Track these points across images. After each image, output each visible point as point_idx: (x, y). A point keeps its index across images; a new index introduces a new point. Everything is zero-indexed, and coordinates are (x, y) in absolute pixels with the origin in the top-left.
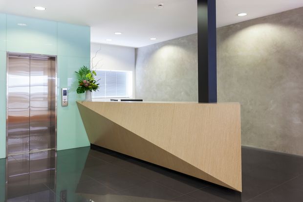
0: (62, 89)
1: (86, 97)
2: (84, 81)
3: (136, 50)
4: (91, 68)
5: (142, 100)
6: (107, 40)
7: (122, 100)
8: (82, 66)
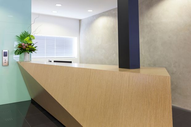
0: (2, 51)
1: (24, 58)
2: (23, 44)
3: (80, 21)
4: (32, 33)
5: (71, 62)
6: (53, 12)
7: (55, 61)
8: (23, 31)
